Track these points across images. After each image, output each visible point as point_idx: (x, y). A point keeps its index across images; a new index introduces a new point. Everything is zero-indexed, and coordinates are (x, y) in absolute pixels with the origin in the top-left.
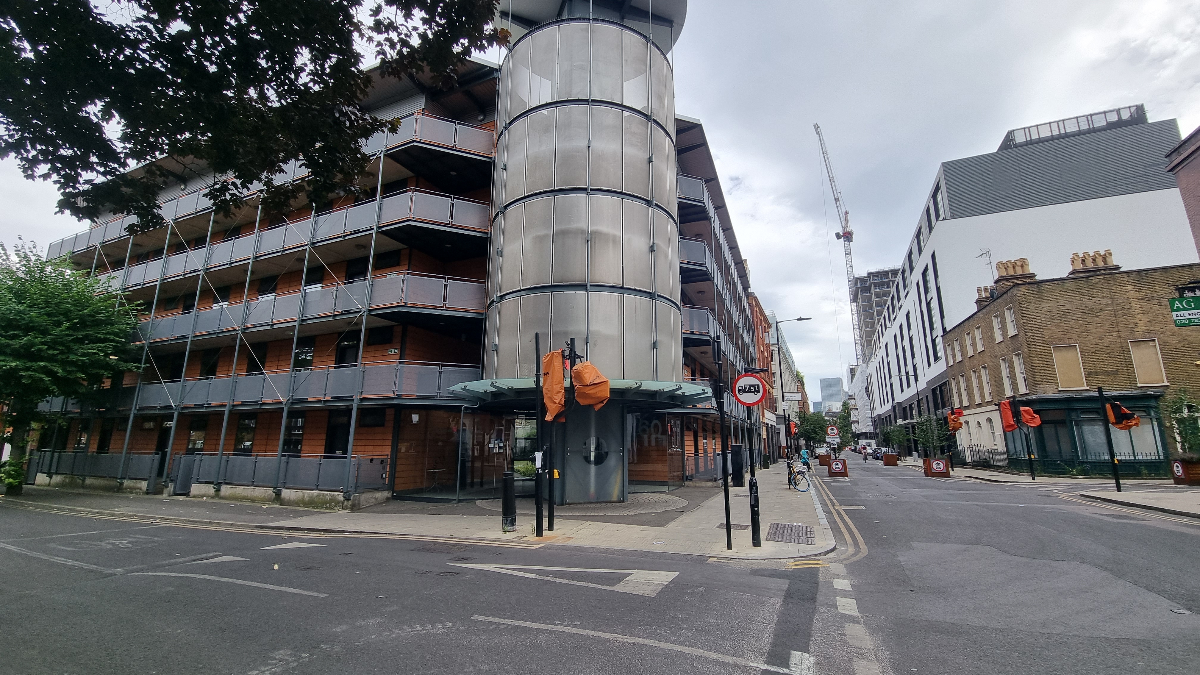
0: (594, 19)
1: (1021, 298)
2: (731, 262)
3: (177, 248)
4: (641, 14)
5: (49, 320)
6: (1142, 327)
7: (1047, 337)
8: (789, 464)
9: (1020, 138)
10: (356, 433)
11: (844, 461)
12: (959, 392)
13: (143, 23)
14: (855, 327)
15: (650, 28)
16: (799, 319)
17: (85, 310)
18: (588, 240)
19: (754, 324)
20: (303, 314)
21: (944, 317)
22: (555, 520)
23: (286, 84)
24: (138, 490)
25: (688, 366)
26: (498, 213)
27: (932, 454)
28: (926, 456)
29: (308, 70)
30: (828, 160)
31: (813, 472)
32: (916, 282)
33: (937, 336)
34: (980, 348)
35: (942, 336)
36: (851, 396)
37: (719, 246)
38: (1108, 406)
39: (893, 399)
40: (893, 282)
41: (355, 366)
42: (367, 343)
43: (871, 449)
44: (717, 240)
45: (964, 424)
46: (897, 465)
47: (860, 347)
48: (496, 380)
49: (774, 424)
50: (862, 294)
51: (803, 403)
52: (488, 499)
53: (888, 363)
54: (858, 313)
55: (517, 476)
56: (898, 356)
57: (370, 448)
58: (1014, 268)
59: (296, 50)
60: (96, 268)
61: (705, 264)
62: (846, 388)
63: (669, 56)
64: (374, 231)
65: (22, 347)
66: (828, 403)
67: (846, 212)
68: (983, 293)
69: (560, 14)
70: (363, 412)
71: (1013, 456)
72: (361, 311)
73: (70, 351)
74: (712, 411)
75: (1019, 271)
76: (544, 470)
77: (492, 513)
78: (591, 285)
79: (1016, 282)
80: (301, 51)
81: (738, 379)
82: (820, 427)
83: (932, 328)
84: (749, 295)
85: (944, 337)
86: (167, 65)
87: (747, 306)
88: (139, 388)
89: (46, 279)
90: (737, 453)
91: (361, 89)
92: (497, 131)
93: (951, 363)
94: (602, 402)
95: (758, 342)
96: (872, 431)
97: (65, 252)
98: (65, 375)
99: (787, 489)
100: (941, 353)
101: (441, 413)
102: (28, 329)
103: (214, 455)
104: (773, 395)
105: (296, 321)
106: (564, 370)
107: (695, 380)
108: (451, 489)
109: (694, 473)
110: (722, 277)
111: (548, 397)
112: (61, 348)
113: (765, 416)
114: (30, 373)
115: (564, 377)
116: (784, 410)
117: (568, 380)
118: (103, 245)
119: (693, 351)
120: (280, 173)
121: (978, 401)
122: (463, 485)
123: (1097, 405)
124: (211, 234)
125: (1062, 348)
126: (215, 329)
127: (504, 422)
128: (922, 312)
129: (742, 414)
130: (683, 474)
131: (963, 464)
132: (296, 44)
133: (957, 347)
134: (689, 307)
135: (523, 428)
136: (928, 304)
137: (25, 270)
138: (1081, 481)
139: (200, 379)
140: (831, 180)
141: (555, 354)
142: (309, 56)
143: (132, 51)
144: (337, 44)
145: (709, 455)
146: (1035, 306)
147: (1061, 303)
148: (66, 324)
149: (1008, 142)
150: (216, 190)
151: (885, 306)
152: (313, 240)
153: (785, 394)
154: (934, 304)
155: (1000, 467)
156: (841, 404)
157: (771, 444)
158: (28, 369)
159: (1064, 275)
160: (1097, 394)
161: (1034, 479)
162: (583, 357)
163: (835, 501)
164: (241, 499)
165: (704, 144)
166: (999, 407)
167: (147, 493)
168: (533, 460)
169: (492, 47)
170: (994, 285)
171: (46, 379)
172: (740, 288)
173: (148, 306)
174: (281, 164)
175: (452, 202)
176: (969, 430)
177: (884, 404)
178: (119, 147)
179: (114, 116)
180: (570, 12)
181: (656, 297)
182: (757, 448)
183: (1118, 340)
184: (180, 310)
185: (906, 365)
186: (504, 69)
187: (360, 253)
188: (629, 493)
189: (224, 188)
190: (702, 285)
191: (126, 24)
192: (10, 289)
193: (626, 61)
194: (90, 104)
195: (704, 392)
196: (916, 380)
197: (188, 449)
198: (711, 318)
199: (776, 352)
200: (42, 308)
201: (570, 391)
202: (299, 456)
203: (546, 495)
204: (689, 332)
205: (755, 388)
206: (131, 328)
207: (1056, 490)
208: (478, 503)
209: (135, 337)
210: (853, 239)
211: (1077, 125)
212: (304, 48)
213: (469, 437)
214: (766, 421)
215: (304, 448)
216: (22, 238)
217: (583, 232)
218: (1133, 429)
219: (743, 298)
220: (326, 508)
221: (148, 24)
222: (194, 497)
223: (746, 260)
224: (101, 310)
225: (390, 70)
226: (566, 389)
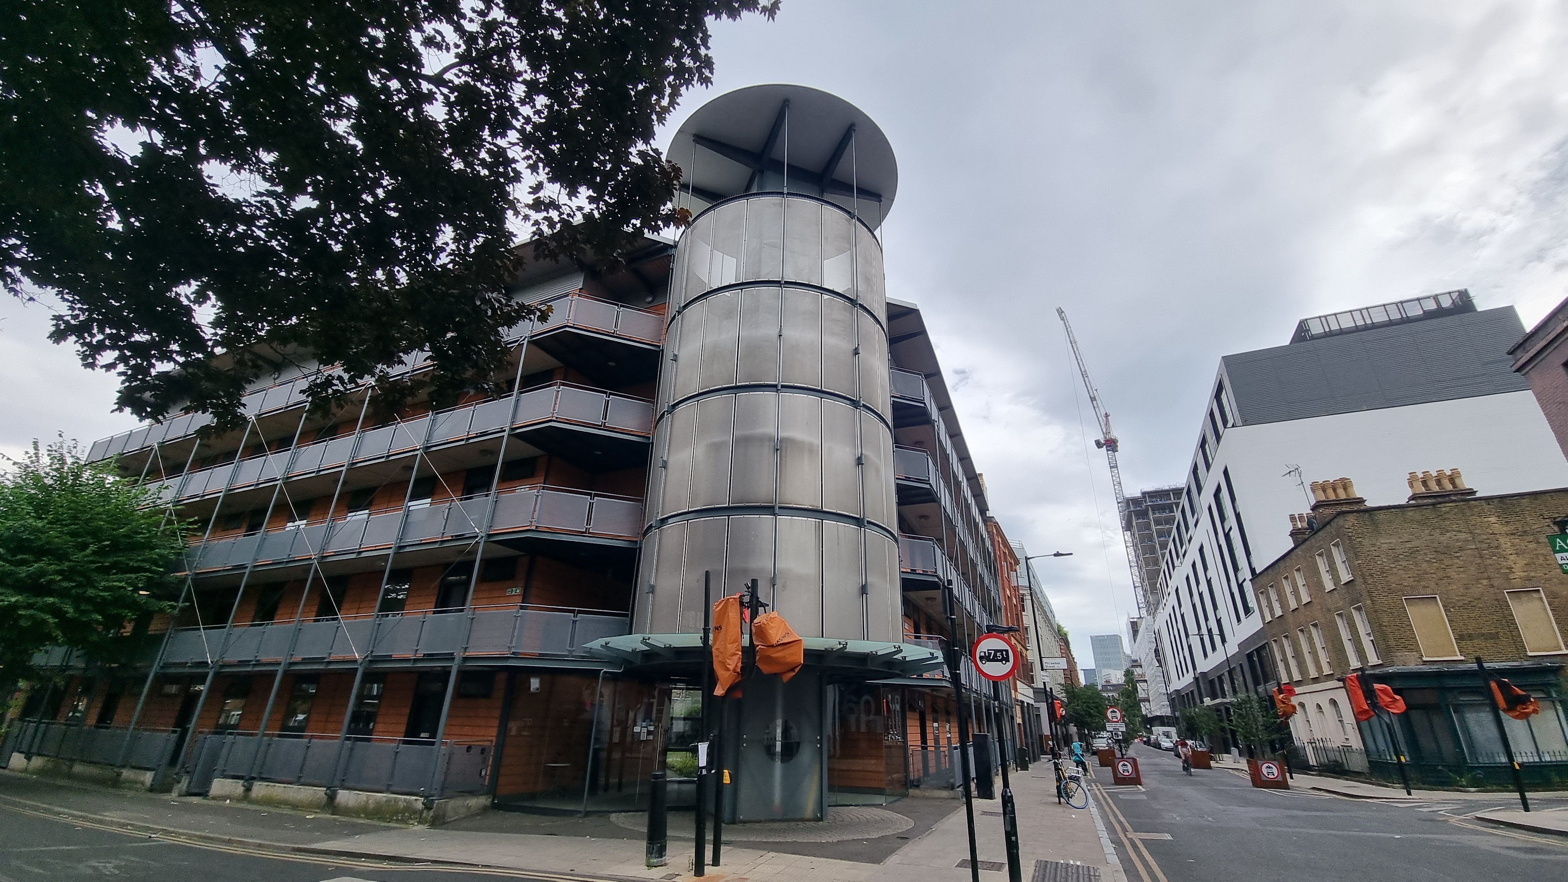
0: (788, 194)
1: (1350, 530)
2: (961, 477)
3: (255, 450)
4: (845, 188)
5: (72, 542)
6: (1518, 573)
7: (1394, 585)
8: (1056, 764)
9: (1316, 329)
10: (452, 706)
11: (1134, 760)
12: (1285, 660)
13: (265, 198)
14: (1132, 564)
15: (855, 202)
16: (1056, 555)
17: (122, 529)
18: (777, 450)
19: (996, 559)
20: (401, 539)
21: (1250, 554)
22: (723, 849)
23: (421, 266)
24: (139, 786)
25: (910, 618)
26: (664, 413)
27: (1259, 751)
28: (1250, 754)
29: (448, 250)
30: (1078, 349)
31: (1091, 776)
32: (1207, 505)
33: (1245, 580)
34: (1305, 599)
35: (1251, 580)
36: (1136, 661)
37: (945, 457)
38: (1493, 685)
39: (1194, 668)
40: (1177, 505)
41: (462, 611)
42: (482, 579)
43: (1172, 742)
44: (943, 450)
45: (1297, 707)
46: (1210, 768)
47: (1141, 593)
48: (650, 635)
49: (1032, 702)
50: (1138, 519)
51: (1070, 672)
52: (627, 812)
53: (1182, 616)
54: (1135, 546)
55: (671, 776)
56: (1194, 606)
57: (466, 731)
58: (1335, 490)
59: (438, 228)
60: (147, 475)
61: (929, 480)
62: (1127, 650)
63: (877, 233)
64: (506, 434)
65: (29, 576)
66: (1105, 671)
67: (1106, 414)
68: (1298, 522)
69: (748, 187)
70: (465, 675)
71: (1374, 757)
72: (477, 536)
73: (91, 583)
74: (944, 684)
75: (1342, 495)
76: (709, 771)
77: (632, 835)
78: (780, 508)
79: (1339, 509)
80: (443, 228)
81: (979, 642)
82: (1097, 707)
83: (1236, 569)
84: (987, 520)
85: (1253, 581)
86: (284, 244)
87: (985, 535)
88: (170, 635)
89: (81, 488)
90: (981, 745)
91: (509, 271)
92: (668, 315)
93: (1268, 618)
94: (793, 670)
95: (1003, 584)
96: (1169, 714)
97: (114, 452)
98: (77, 615)
99: (1056, 803)
100: (1252, 603)
101: (572, 680)
102: (40, 552)
103: (252, 735)
104: (1027, 659)
105: (391, 548)
106: (741, 623)
107: (919, 638)
108: (575, 794)
109: (922, 775)
110: (951, 497)
111: (720, 661)
112: (78, 579)
113: (1019, 690)
114: (32, 612)
115: (742, 632)
116: (1044, 683)
117: (747, 637)
118: (162, 445)
119: (916, 596)
120: (398, 365)
121: (1313, 674)
122: (594, 788)
123: (1479, 683)
124: (301, 433)
125: (1416, 600)
126: (284, 557)
127: (656, 693)
128: (1220, 547)
129: (986, 689)
130: (906, 776)
131: (1305, 768)
132: (439, 221)
133: (1274, 597)
134: (909, 537)
135: (682, 701)
136: (1227, 536)
137: (55, 476)
138: (1474, 796)
139: (252, 625)
140: (1084, 375)
141: (731, 600)
142: (452, 235)
143: (245, 228)
144: (486, 222)
145: (942, 749)
146: (1371, 542)
147: (1406, 537)
148: (92, 547)
149: (1302, 332)
150: (317, 385)
151: (1169, 536)
152: (427, 444)
153: (1043, 659)
154: (1235, 535)
155: (1358, 774)
156: (1123, 673)
157: (1029, 733)
158: (30, 606)
159: (1403, 502)
160: (1475, 666)
161: (1409, 794)
162: (768, 605)
163: (1126, 825)
164: (278, 803)
165: (921, 332)
166: (1344, 683)
167: (151, 790)
168: (695, 751)
169: (668, 227)
170: (1311, 512)
171: (51, 620)
172: (975, 511)
173: (204, 523)
174: (401, 354)
175: (607, 399)
176: (1307, 717)
177: (1183, 675)
178: (208, 332)
179: (210, 299)
180: (760, 186)
181: (866, 524)
182: (1009, 737)
183: (1492, 590)
184: (243, 531)
185: (1206, 619)
186: (681, 245)
187: (485, 461)
188: (829, 806)
189: (328, 382)
190: (925, 508)
191: (244, 199)
192: (31, 499)
193: (826, 238)
194: (183, 284)
195: (934, 658)
196: (1224, 641)
197: (217, 726)
198: (938, 552)
199: (1027, 597)
200: (66, 525)
201: (749, 652)
202: (369, 740)
203: (711, 807)
204: (909, 571)
205: (1002, 655)
206: (174, 554)
207: (1443, 809)
208: (613, 817)
209: (178, 566)
210: (1119, 449)
211: (1385, 314)
212: (447, 225)
213: (606, 715)
214: (1020, 697)
215: (380, 727)
216: (63, 435)
217: (770, 439)
218: (1533, 718)
219: (980, 525)
220: (397, 821)
221: (269, 199)
222: (214, 798)
223: (981, 475)
224: (142, 529)
225: (546, 252)
226: (744, 650)
